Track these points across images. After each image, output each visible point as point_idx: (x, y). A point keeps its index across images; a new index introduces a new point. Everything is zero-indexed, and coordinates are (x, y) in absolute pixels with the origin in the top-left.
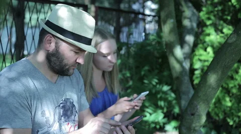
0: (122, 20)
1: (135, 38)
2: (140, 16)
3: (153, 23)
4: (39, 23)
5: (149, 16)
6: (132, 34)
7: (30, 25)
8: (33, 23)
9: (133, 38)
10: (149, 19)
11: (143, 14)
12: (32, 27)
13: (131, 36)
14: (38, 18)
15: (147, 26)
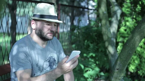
0: (75, 12)
1: (83, 23)
2: (86, 10)
3: (94, 14)
4: (25, 14)
5: (91, 9)
6: (81, 20)
7: (19, 15)
8: (22, 14)
9: (82, 23)
10: (91, 11)
11: (88, 9)
12: (21, 16)
13: (80, 22)
14: (24, 11)
15: (90, 16)
